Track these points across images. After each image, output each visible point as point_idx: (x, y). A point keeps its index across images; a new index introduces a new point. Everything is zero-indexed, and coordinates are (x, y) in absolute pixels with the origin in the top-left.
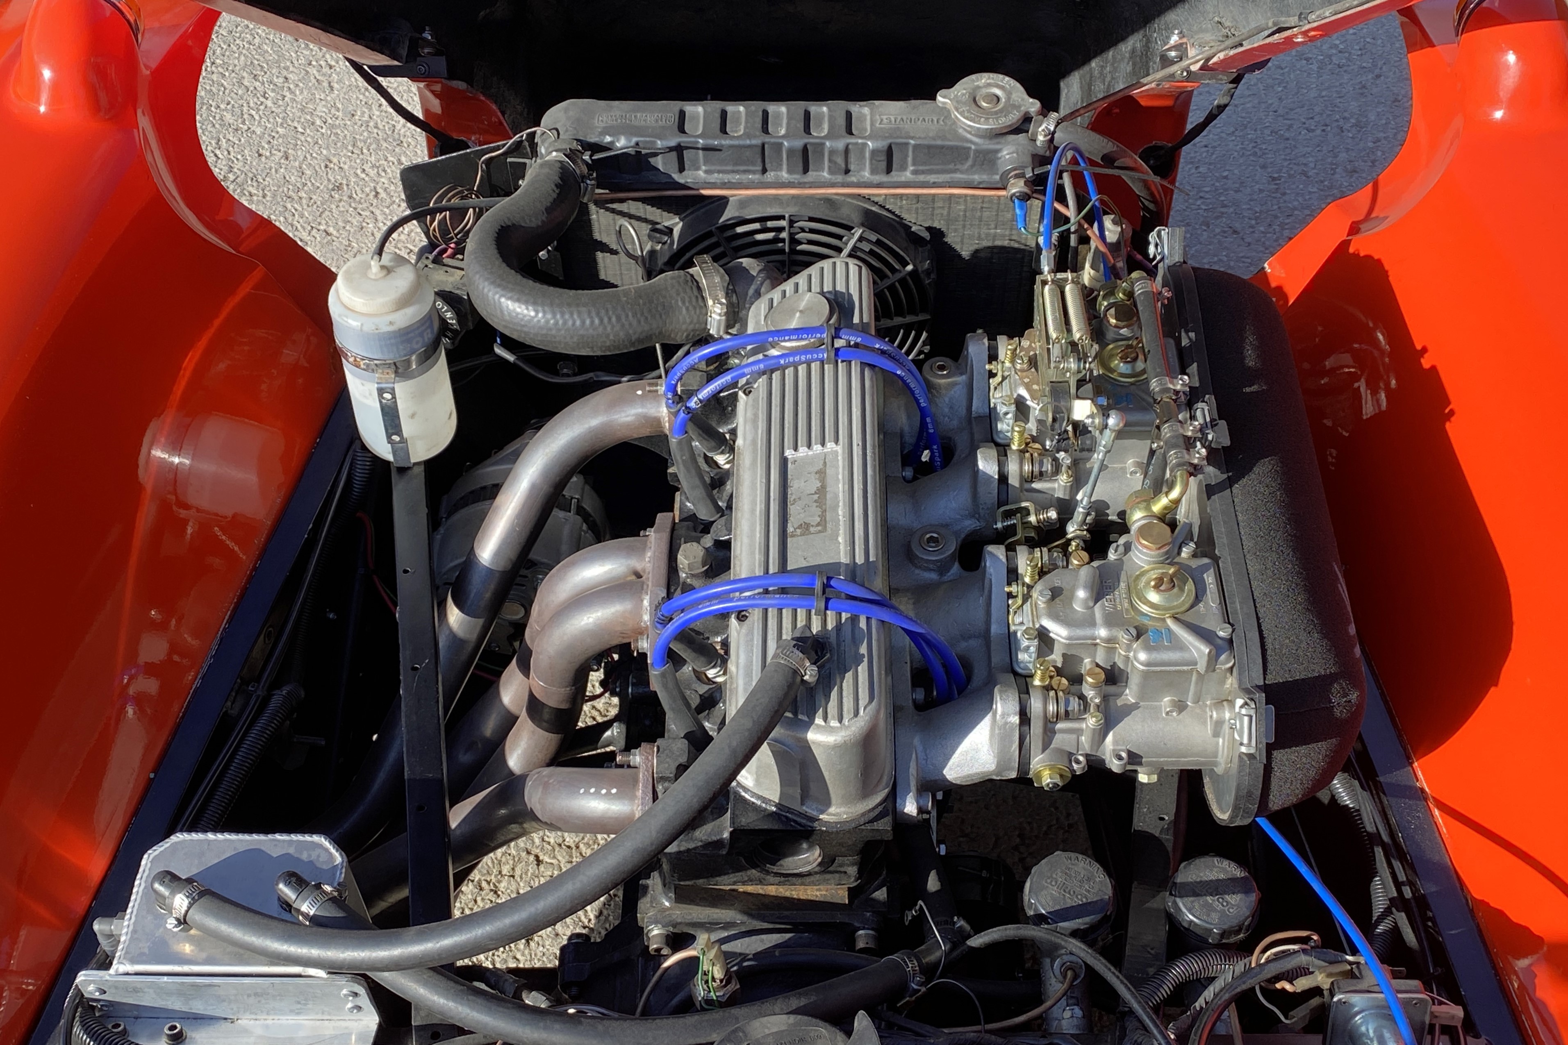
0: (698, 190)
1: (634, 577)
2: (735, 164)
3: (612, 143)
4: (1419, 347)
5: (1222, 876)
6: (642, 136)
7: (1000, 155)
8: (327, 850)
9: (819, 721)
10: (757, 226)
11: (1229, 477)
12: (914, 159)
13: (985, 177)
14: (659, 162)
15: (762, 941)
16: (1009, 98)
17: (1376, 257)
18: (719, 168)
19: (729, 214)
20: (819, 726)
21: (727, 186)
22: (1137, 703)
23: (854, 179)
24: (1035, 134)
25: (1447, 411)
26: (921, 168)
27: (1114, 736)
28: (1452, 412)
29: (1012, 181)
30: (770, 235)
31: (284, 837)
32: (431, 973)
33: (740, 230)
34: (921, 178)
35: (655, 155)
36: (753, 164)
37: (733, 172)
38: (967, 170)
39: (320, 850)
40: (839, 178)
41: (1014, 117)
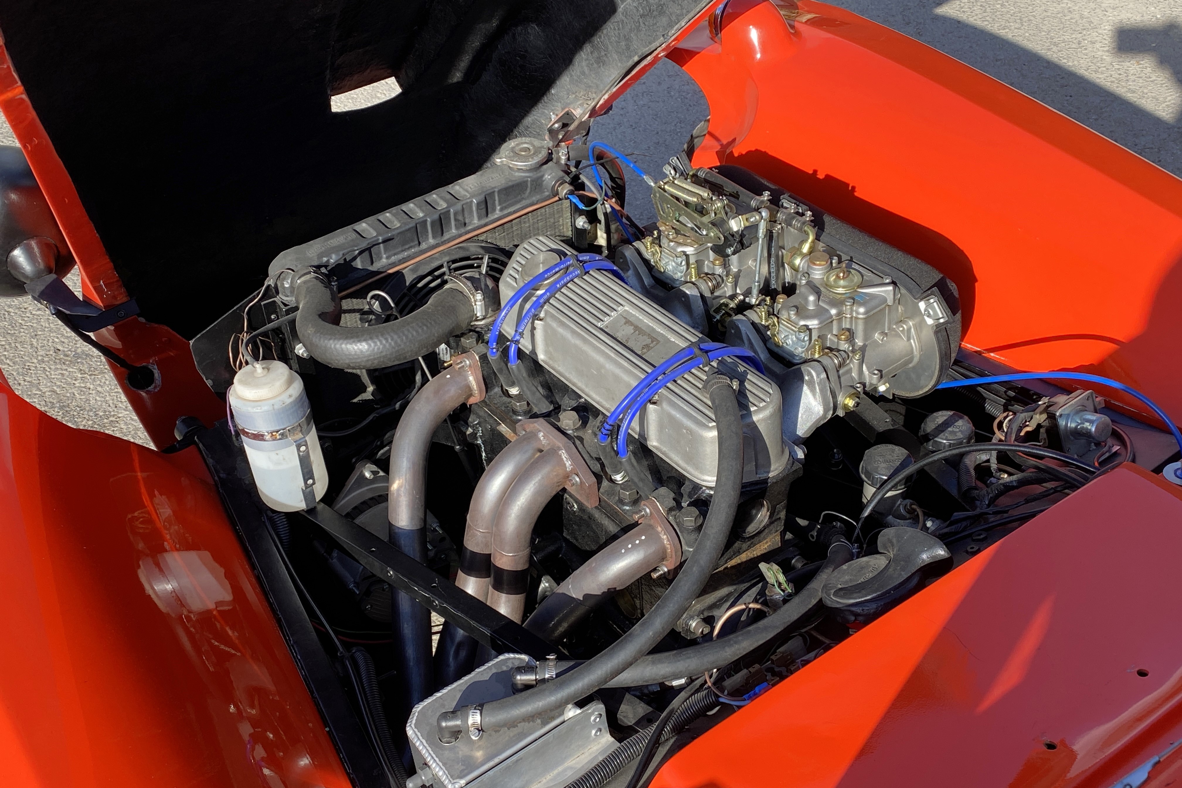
0: (386, 272)
1: (539, 454)
2: (403, 245)
3: (328, 261)
4: (811, 172)
5: (945, 418)
6: (344, 249)
7: (544, 179)
8: (515, 658)
9: (753, 409)
10: (429, 278)
11: (818, 228)
12: (499, 201)
13: (538, 197)
14: (358, 264)
15: (749, 596)
16: (534, 146)
17: (754, 149)
18: (393, 252)
19: (409, 279)
20: (755, 411)
21: (402, 262)
22: (864, 344)
23: (470, 228)
24: (559, 158)
25: (850, 188)
26: (504, 205)
27: (866, 365)
28: (854, 188)
29: (559, 189)
30: (439, 281)
31: (482, 668)
32: (650, 657)
33: (420, 285)
34: (506, 212)
35: (354, 258)
36: (412, 241)
37: (403, 251)
38: (528, 197)
39: (511, 661)
40: (463, 230)
41: (544, 154)
